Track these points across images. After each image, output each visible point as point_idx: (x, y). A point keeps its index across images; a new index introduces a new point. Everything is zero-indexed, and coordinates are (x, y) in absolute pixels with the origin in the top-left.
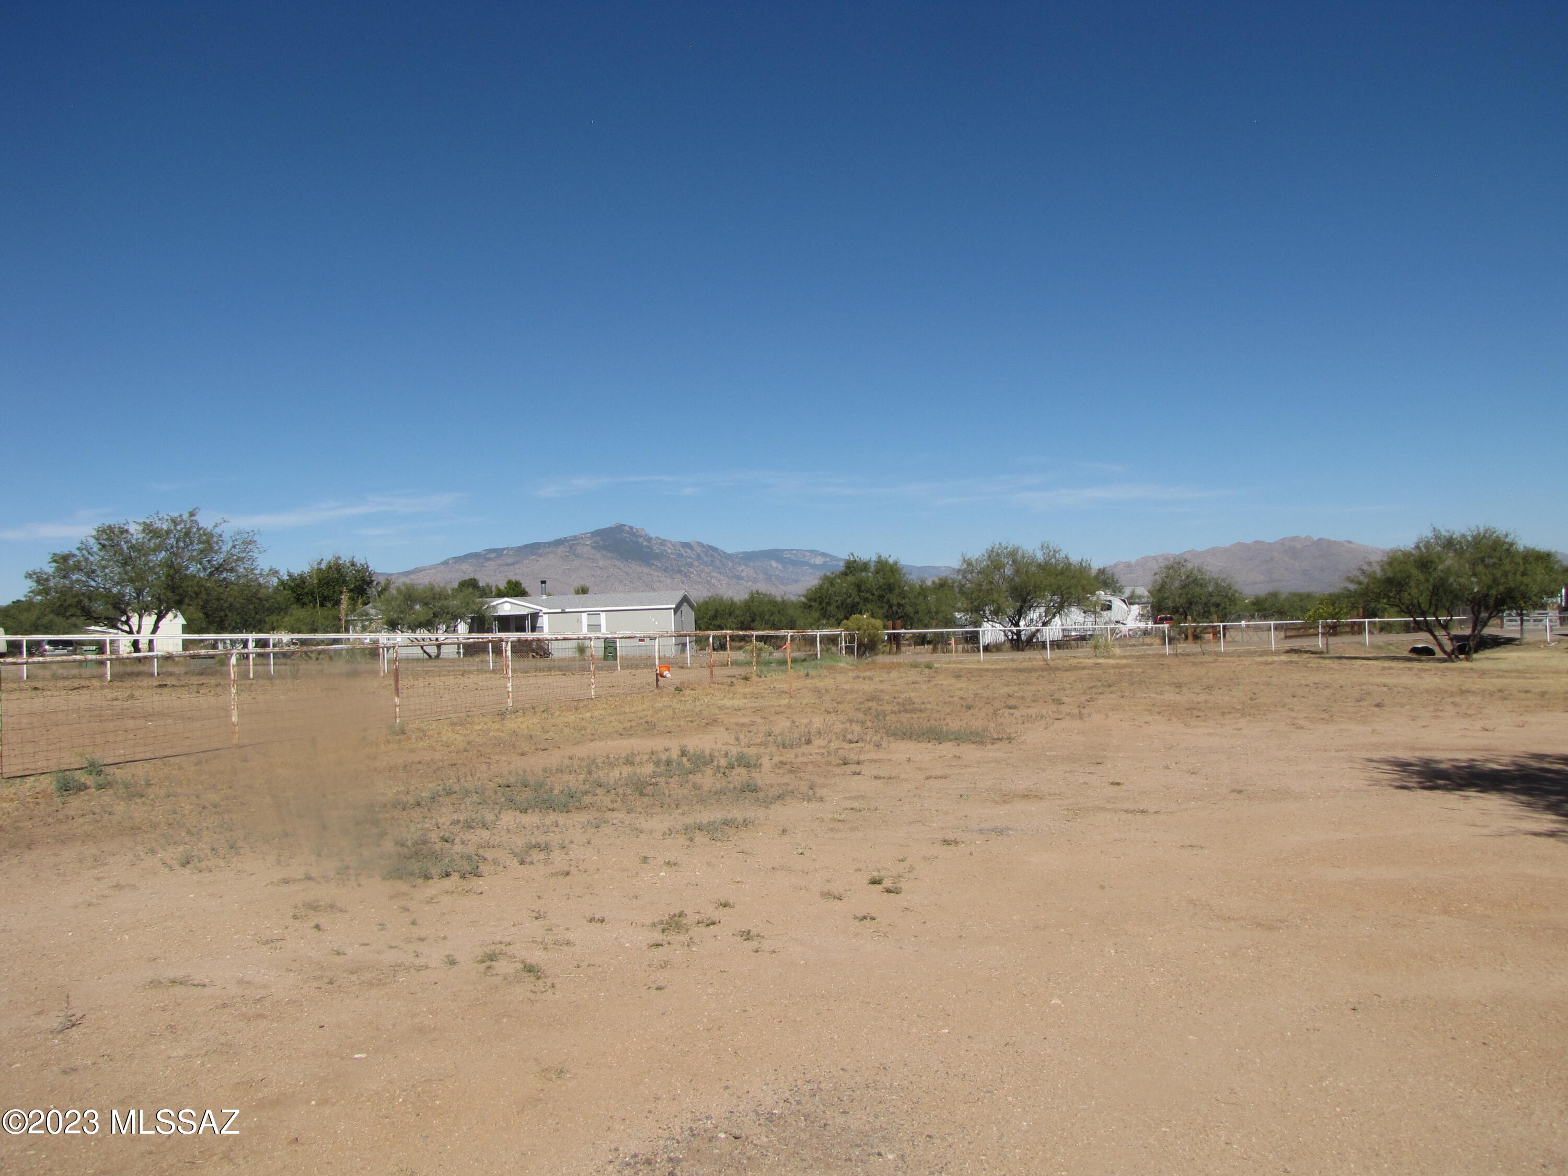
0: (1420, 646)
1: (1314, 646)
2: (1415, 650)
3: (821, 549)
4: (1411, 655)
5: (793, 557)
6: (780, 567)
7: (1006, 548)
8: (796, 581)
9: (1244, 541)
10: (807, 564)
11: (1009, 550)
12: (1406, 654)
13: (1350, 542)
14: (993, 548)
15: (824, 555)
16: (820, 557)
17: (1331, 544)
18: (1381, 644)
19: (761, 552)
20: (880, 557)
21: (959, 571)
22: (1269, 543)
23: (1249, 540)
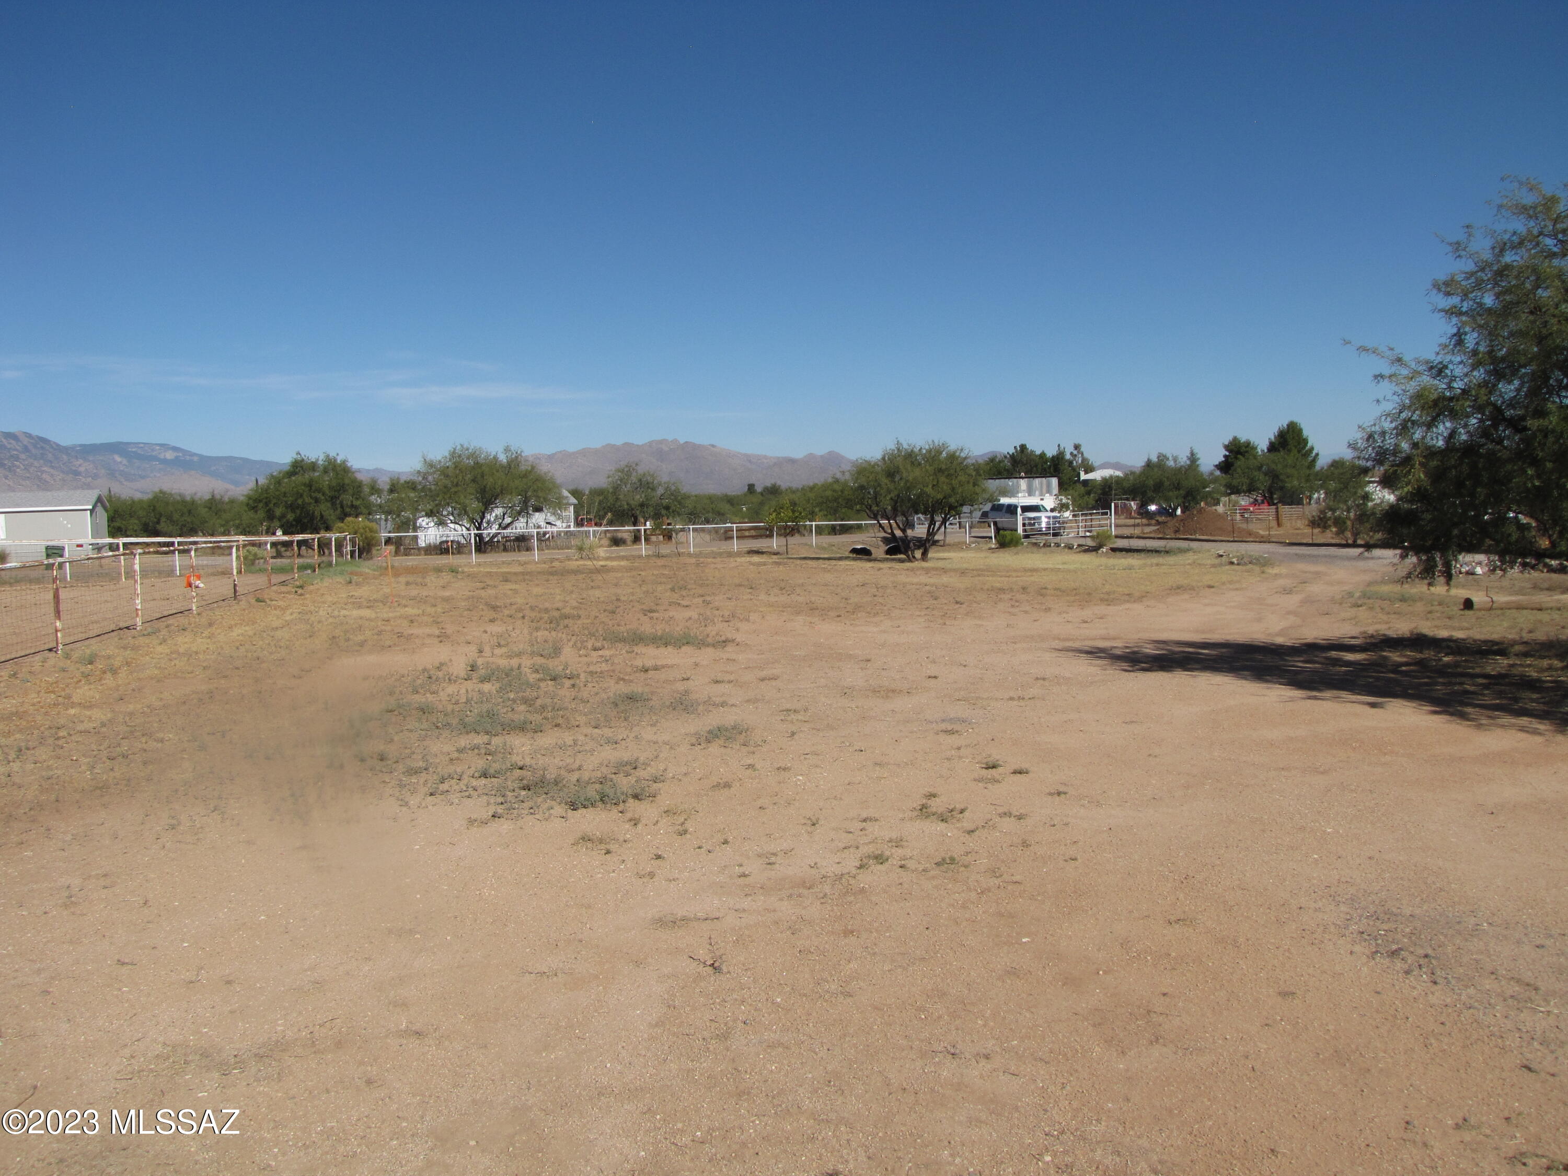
0: (859, 547)
1: (768, 547)
2: (855, 551)
3: (173, 443)
4: (851, 555)
5: (139, 451)
6: (125, 462)
7: (468, 449)
8: (143, 477)
9: (613, 443)
10: (155, 458)
11: (470, 451)
12: (847, 554)
13: (713, 446)
14: (455, 449)
15: (175, 449)
16: (170, 452)
17: (700, 447)
18: (825, 545)
19: (102, 445)
20: (328, 456)
21: (419, 472)
22: (638, 445)
23: (619, 442)
